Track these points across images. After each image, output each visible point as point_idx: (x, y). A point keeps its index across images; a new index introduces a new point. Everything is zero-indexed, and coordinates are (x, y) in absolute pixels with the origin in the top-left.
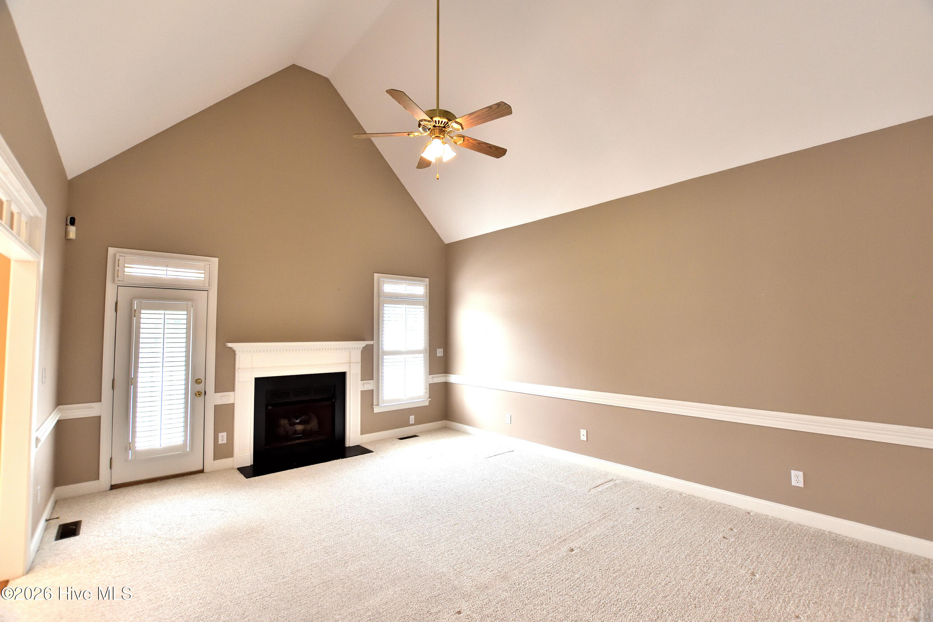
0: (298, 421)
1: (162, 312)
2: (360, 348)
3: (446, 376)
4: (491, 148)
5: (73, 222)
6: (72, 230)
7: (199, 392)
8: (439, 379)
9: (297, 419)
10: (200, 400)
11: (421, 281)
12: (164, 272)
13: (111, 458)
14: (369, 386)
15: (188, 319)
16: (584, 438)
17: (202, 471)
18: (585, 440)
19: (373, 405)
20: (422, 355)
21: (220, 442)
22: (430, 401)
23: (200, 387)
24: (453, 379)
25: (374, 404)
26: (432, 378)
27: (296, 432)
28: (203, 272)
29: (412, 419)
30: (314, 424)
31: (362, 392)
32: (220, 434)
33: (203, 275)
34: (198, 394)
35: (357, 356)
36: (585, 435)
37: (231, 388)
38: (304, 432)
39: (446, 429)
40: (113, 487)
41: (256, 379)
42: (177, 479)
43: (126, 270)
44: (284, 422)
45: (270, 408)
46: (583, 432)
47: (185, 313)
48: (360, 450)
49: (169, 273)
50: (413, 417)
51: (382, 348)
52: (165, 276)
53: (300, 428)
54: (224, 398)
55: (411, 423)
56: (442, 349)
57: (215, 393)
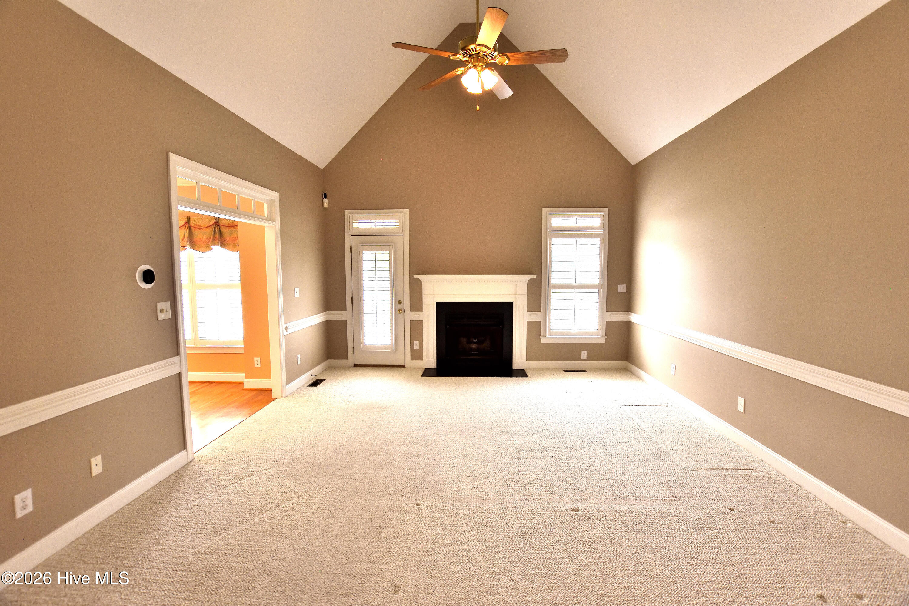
0: (476, 341)
1: (374, 252)
2: (525, 281)
3: (628, 315)
5: (325, 196)
6: (326, 201)
7: (400, 310)
8: (618, 317)
9: (475, 339)
10: (400, 316)
12: (373, 224)
13: (353, 347)
14: (536, 317)
15: (390, 257)
16: (741, 409)
17: (403, 366)
18: (742, 411)
19: (540, 335)
20: (597, 291)
21: (415, 348)
22: (606, 338)
23: (400, 306)
24: (634, 318)
25: (542, 334)
26: (611, 315)
27: (471, 349)
28: (398, 221)
29: (584, 354)
30: (486, 345)
31: (528, 322)
32: (415, 342)
33: (398, 224)
34: (400, 311)
35: (523, 289)
36: (743, 404)
37: (421, 310)
38: (478, 350)
39: (626, 371)
40: (356, 366)
41: (438, 304)
42: (385, 368)
43: (354, 224)
44: (464, 340)
45: (448, 327)
46: (741, 401)
47: (388, 252)
49: (377, 224)
50: (586, 352)
51: (550, 282)
52: (374, 227)
53: (474, 346)
54: (415, 316)
55: (582, 358)
56: (625, 285)
57: (410, 311)
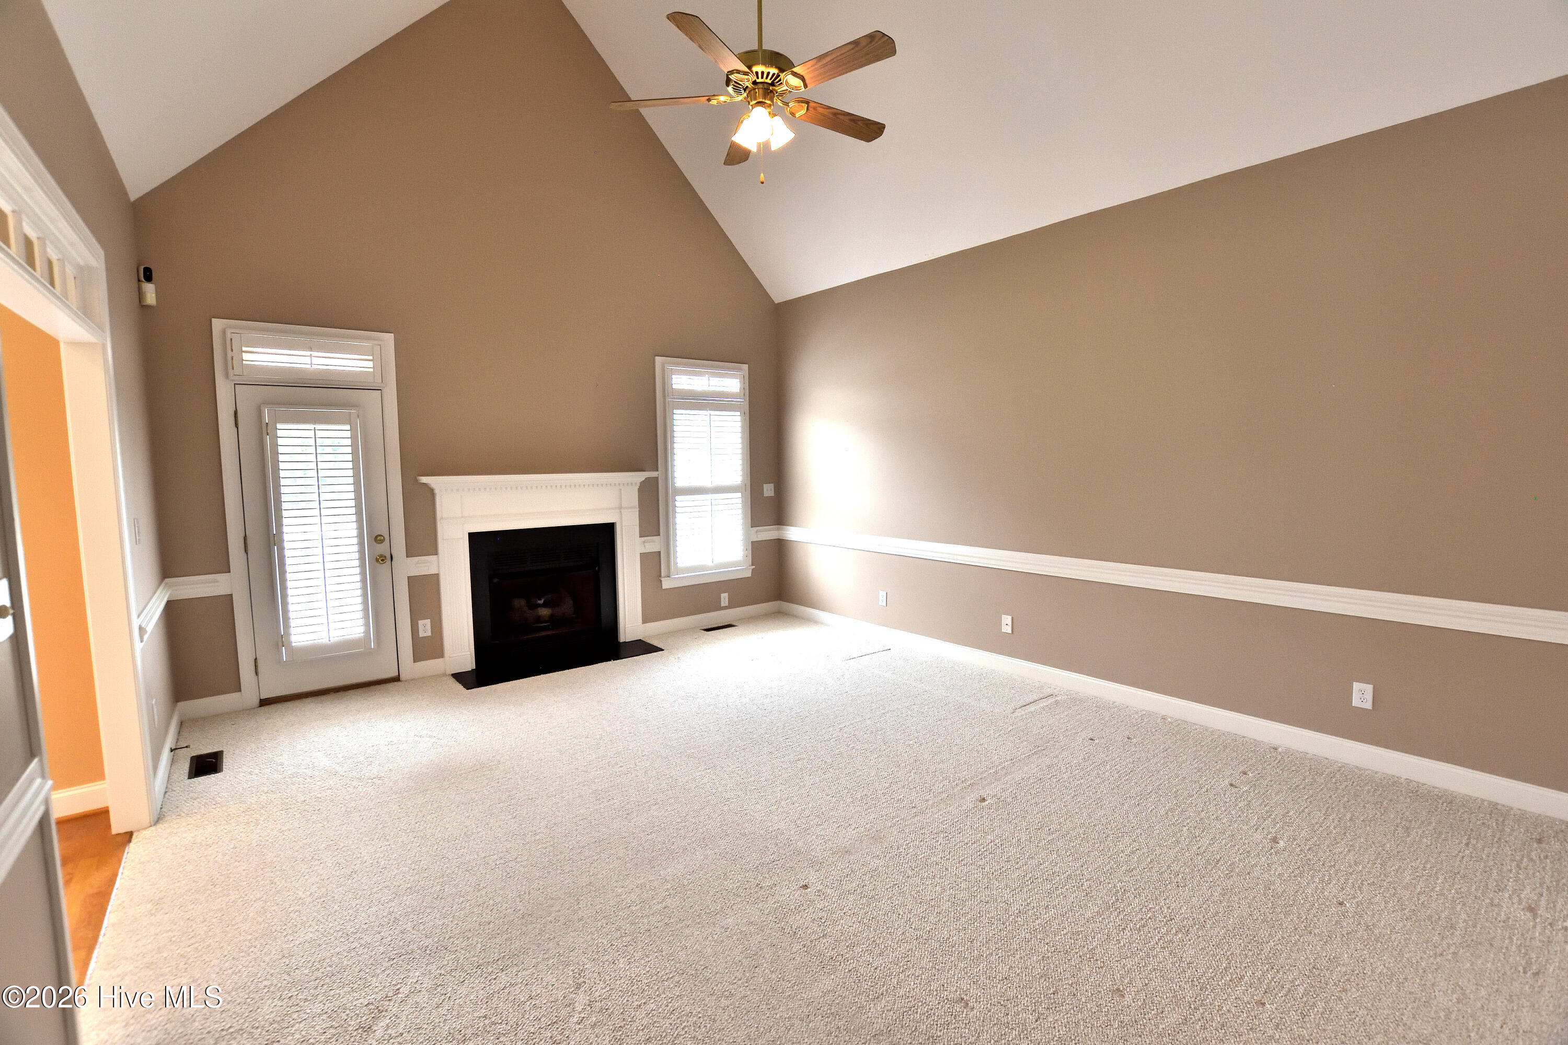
0: (541, 602)
1: (311, 426)
2: (636, 484)
3: (778, 529)
4: (856, 123)
5: (148, 276)
6: (150, 290)
7: (381, 556)
8: (767, 533)
9: (540, 600)
10: (385, 568)
11: (734, 369)
12: (307, 360)
13: (256, 659)
14: (654, 544)
15: (353, 438)
16: (1007, 629)
17: (397, 679)
18: (1009, 631)
19: (660, 576)
20: (739, 495)
21: (422, 634)
22: (753, 570)
23: (382, 549)
24: (792, 533)
25: (663, 575)
26: (757, 532)
27: (539, 619)
28: (371, 358)
29: (725, 598)
30: (567, 607)
31: (642, 555)
32: (421, 623)
33: (371, 364)
34: (381, 559)
35: (632, 498)
36: (1010, 624)
37: (433, 549)
38: (551, 618)
39: (781, 616)
40: (264, 703)
41: (472, 536)
42: (359, 691)
43: (246, 356)
44: (519, 603)
45: (496, 580)
46: (1007, 620)
47: (348, 427)
48: (643, 648)
49: (315, 361)
50: (726, 595)
51: (673, 483)
52: (309, 366)
53: (545, 612)
54: (422, 566)
55: (723, 604)
56: (772, 485)
57: (407, 557)
